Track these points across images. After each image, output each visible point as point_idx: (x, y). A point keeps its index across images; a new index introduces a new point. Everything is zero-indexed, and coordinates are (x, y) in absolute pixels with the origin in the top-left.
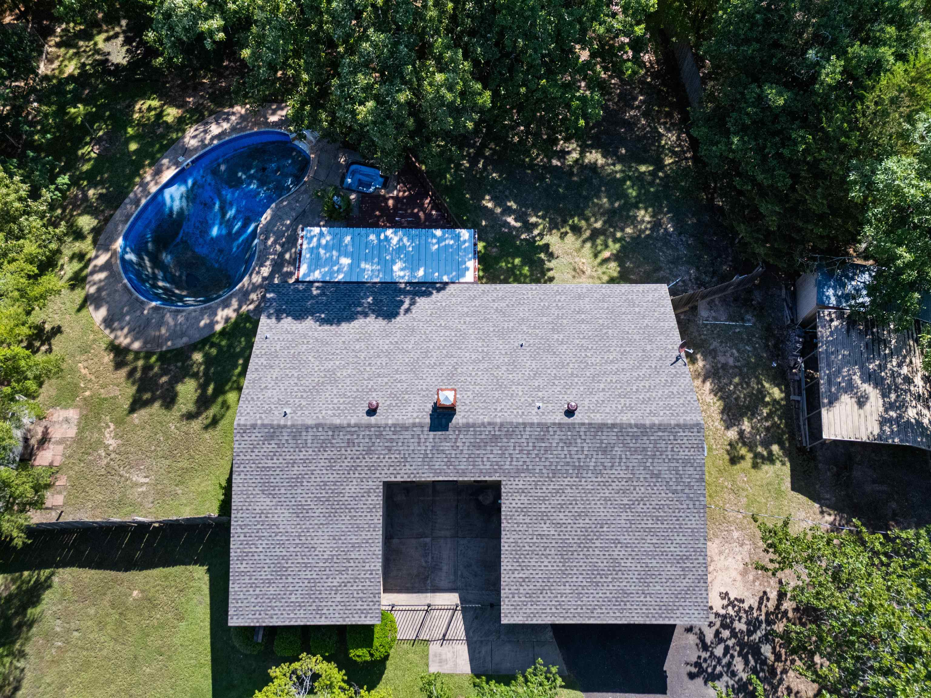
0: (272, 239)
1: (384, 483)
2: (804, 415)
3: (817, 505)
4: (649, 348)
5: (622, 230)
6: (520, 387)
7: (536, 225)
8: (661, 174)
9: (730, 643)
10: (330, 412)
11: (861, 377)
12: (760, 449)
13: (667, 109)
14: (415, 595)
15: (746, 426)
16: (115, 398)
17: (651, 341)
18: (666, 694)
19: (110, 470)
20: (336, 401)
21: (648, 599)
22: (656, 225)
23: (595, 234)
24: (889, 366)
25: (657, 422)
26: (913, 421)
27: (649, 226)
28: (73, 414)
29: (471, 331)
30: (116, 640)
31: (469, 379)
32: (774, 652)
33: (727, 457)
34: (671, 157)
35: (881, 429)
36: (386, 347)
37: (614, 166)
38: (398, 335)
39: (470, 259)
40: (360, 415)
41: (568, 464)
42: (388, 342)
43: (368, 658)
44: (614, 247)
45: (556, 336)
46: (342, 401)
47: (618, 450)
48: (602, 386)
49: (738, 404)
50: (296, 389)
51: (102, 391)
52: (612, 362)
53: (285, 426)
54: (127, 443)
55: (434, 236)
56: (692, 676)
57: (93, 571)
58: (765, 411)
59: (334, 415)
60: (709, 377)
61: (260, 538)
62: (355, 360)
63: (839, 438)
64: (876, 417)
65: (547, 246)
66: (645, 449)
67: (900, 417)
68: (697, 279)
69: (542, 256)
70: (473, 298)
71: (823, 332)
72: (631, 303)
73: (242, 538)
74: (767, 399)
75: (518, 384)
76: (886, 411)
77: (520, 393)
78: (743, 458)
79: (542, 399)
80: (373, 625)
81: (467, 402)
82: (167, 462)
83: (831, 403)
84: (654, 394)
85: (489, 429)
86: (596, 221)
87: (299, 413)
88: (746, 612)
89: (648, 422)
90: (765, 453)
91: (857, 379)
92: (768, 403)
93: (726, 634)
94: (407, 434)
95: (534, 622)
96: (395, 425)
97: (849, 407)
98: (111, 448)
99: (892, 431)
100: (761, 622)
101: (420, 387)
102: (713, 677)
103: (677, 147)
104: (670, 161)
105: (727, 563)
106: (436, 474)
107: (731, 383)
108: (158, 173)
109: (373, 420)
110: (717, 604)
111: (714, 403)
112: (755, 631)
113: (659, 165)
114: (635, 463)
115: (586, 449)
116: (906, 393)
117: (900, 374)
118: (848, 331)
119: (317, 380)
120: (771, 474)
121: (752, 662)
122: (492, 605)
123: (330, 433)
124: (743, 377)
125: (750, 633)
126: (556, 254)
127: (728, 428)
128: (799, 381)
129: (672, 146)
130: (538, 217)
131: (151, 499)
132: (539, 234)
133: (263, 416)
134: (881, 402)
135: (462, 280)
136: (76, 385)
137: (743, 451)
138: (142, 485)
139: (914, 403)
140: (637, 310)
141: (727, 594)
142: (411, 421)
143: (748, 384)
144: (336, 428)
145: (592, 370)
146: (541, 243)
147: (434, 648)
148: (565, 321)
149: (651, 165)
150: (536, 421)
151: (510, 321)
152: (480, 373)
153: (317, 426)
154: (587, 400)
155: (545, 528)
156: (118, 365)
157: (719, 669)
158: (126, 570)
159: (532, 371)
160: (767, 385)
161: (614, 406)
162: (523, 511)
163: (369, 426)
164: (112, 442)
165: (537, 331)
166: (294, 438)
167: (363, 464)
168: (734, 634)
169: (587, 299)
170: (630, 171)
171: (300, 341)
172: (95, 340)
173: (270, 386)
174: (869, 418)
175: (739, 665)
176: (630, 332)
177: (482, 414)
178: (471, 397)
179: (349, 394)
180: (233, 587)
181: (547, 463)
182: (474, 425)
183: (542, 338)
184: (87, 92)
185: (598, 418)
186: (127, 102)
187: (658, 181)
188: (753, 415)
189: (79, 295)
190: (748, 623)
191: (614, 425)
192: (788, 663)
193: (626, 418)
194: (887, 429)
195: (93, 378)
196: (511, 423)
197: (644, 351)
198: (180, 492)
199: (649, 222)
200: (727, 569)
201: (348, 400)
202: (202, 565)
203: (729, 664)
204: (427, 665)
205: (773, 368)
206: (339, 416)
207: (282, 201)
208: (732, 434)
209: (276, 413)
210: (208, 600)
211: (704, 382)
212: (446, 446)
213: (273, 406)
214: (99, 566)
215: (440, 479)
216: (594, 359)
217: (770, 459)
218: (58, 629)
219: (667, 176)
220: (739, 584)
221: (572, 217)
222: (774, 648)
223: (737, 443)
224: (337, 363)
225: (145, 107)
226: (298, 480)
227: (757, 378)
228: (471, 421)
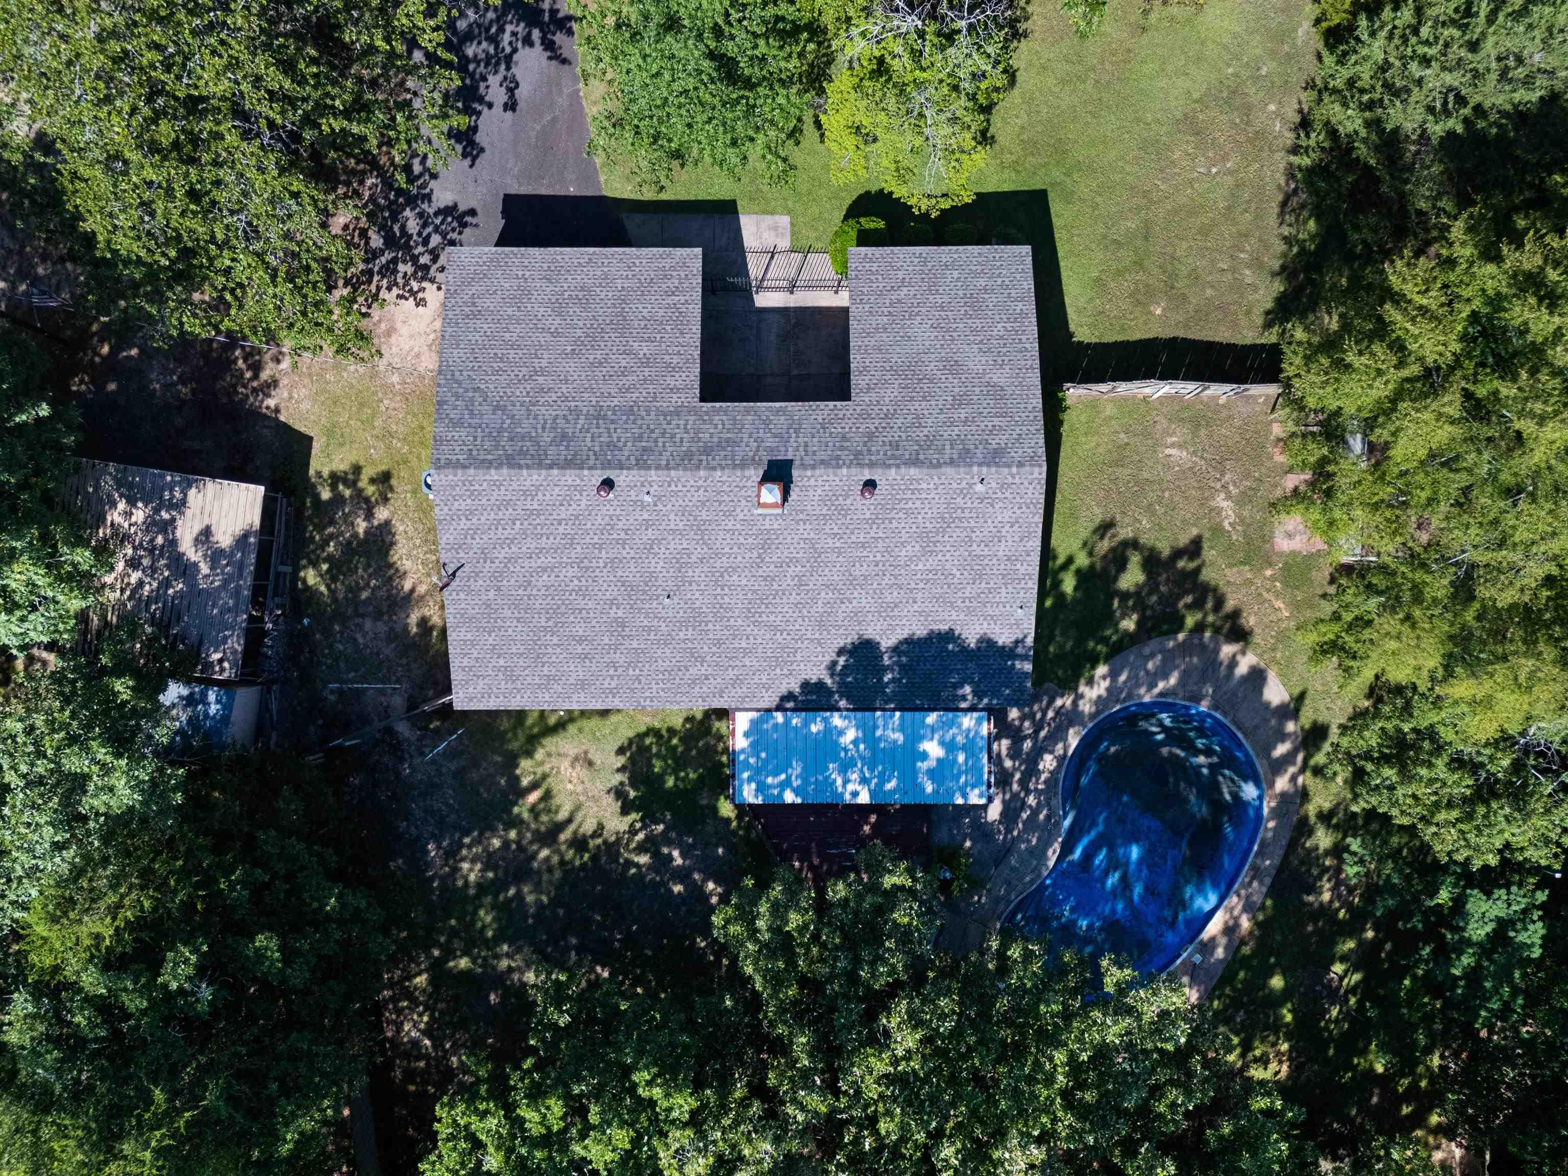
0: (1042, 817)
1: (848, 398)
2: (278, 541)
3: (282, 418)
4: (492, 594)
5: (506, 844)
6: (672, 527)
7: (641, 849)
8: (436, 953)
9: (420, 249)
10: (924, 486)
11: (199, 571)
12: (347, 493)
13: (412, 1088)
14: (810, 305)
15: (361, 526)
16: (1230, 566)
17: (488, 606)
18: (506, 195)
19: (1220, 466)
20: (918, 503)
21: (520, 273)
22: (452, 854)
23: (549, 836)
24: (155, 585)
25: (493, 471)
26: (140, 505)
27: (464, 852)
28: (1283, 544)
29: (740, 622)
30: (1173, 258)
31: (742, 540)
32: (368, 240)
33: (393, 482)
34: (416, 988)
35: (185, 495)
36: (856, 594)
37: (509, 966)
38: (841, 616)
39: (743, 751)
40: (884, 482)
41: (613, 422)
42: (855, 602)
43: (862, 220)
44: (522, 810)
45: (620, 614)
46: (910, 505)
47: (547, 437)
48: (561, 529)
49: (368, 558)
50: (973, 524)
51: (1249, 576)
52: (545, 570)
53: (980, 465)
54: (1203, 502)
55: (796, 792)
56: (472, 212)
57: (1217, 339)
58: (331, 548)
59: (917, 481)
60: (403, 598)
61: (1001, 338)
62: (896, 572)
63: (244, 485)
64: (189, 513)
65: (625, 811)
66: (511, 439)
67: (157, 511)
68: (402, 760)
69: (632, 794)
70: (737, 681)
71: (236, 643)
72: (510, 674)
73: (1024, 338)
74: (325, 567)
75: (674, 531)
76: (173, 520)
77: (672, 517)
78: (372, 481)
79: (643, 507)
80: (858, 245)
81: (744, 502)
82: (1145, 475)
83: (246, 536)
84: (492, 516)
85: (715, 463)
86: (547, 859)
87: (964, 485)
88: (396, 284)
89: (505, 471)
90: (341, 487)
91: (204, 569)
92: (325, 560)
93: (424, 260)
94: (821, 455)
95: (661, 250)
96: (839, 467)
97: (222, 529)
98: (1222, 496)
99: (171, 490)
100: (379, 273)
101: (808, 526)
102: (448, 211)
103: (403, 1008)
104: (418, 980)
105: (412, 343)
106: (784, 411)
107: (373, 589)
108: (1230, 930)
109: (867, 475)
110: (432, 294)
111: (401, 558)
112: (388, 262)
113: (437, 970)
114: (526, 424)
115: (588, 439)
116: (141, 544)
117: (144, 571)
118: (201, 643)
119: (946, 538)
120: (337, 458)
121: (396, 228)
122: (714, 292)
123: (921, 457)
124: (355, 602)
125: (395, 261)
126: (611, 798)
127: (387, 523)
128: (275, 594)
129: (412, 1010)
130: (637, 865)
131: (1158, 427)
132: (636, 833)
133: (1010, 480)
134: (178, 533)
135: (754, 715)
136: (1286, 584)
137: (370, 490)
138: (1173, 445)
139: (133, 530)
140: (502, 662)
141: (417, 305)
142: (817, 472)
143: (350, 589)
144: (915, 462)
145: (573, 555)
146: (634, 816)
147: (784, 243)
148: (606, 641)
149: (451, 969)
150: (653, 472)
151: (684, 641)
152: (727, 550)
153: (939, 465)
154: (583, 507)
155: (645, 349)
156: (1236, 614)
157: (438, 221)
158: (1175, 339)
159: (656, 554)
160: (323, 588)
161: (548, 497)
162: (671, 369)
163: (872, 465)
164: (1221, 502)
165: (646, 623)
166: (968, 451)
167: (877, 421)
168: (415, 259)
169: (572, 681)
170: (485, 959)
171: (975, 604)
172: (1274, 650)
173: (1007, 528)
174: (198, 512)
175: (413, 226)
176: (515, 623)
177: (724, 482)
178: (738, 510)
179: (901, 515)
180: (1029, 284)
181: (639, 422)
182: (735, 466)
183: (640, 609)
184: (1375, 1100)
185: (570, 477)
186: (1303, 1077)
187: (442, 939)
188: (349, 543)
189: (1307, 717)
190: (395, 271)
191: (550, 467)
192: (351, 227)
193: (532, 478)
194: (178, 495)
195: (1265, 595)
196: (685, 469)
197: (499, 589)
198: (1122, 436)
199: (463, 859)
200: (411, 336)
201: (902, 505)
202: (1080, 343)
203: (425, 225)
204: (792, 224)
205: (308, 616)
206: (912, 480)
207: (1032, 882)
208: (382, 514)
209: (994, 485)
210: (1067, 300)
211: (412, 591)
212: (770, 442)
213: (999, 495)
214: (1211, 346)
215: (778, 404)
216: (570, 574)
217: (335, 479)
218: (1247, 272)
219: (427, 949)
220: (399, 318)
221: (584, 866)
222: (367, 243)
223: (377, 502)
224: (920, 566)
225: (1273, 1066)
226: (960, 401)
227: (335, 600)
228: (739, 473)
